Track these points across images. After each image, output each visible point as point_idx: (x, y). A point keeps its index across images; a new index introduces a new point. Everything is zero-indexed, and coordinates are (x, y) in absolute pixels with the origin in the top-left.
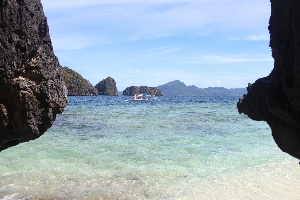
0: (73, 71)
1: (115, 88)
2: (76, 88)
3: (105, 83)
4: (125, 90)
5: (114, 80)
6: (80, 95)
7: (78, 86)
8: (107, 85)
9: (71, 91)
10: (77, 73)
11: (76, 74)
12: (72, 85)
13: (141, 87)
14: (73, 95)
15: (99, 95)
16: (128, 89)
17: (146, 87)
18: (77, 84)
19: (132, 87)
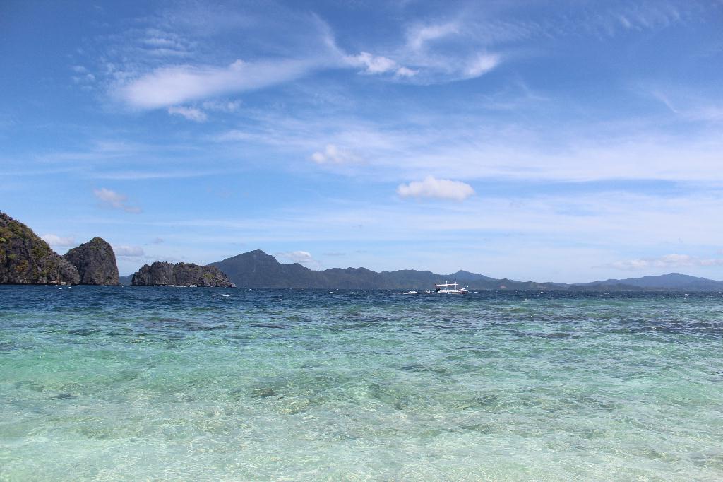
0: (11, 219)
1: (112, 266)
2: (24, 264)
3: (87, 254)
4: (139, 273)
5: (109, 246)
6: (34, 282)
7: (28, 258)
8: (92, 259)
9: (9, 271)
10: (23, 226)
11: (21, 228)
12: (13, 256)
13: (181, 265)
14: (14, 283)
15: (81, 283)
16: (146, 269)
17: (192, 266)
18: (27, 254)
19: (157, 265)
